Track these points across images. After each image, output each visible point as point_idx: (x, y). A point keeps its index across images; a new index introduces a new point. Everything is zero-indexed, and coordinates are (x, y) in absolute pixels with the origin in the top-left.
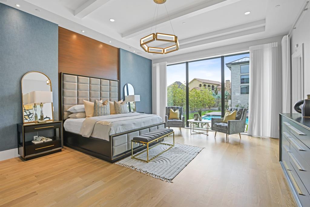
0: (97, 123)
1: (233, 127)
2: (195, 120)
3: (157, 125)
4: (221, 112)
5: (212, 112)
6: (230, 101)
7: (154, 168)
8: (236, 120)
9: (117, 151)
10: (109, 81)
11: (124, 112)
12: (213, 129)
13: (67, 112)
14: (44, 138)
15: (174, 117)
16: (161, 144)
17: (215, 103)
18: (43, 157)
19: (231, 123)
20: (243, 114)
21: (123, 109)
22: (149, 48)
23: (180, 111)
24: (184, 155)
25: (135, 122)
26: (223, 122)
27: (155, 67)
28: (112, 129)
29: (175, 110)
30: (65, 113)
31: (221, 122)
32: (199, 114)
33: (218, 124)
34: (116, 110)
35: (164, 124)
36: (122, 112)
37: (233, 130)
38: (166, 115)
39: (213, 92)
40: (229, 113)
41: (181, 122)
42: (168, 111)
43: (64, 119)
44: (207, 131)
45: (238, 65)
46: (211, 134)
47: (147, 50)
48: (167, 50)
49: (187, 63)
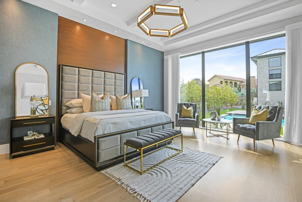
0: (86, 120)
1: (264, 130)
2: (211, 119)
3: (162, 125)
4: (246, 111)
5: (234, 110)
6: (255, 99)
7: (146, 184)
8: (267, 121)
9: (105, 156)
10: (114, 74)
11: (127, 107)
12: (235, 131)
13: (66, 106)
14: (35, 134)
15: (187, 115)
16: (167, 147)
17: (238, 101)
18: (32, 156)
19: (260, 125)
20: (278, 114)
21: (125, 105)
22: (151, 30)
23: (194, 109)
24: (192, 167)
25: (132, 120)
26: (249, 124)
27: (167, 60)
28: (99, 129)
29: (188, 108)
30: (64, 108)
31: (246, 123)
32: (217, 113)
33: (241, 126)
34: (117, 105)
35: (172, 124)
36: (124, 108)
37: (263, 135)
38: (177, 112)
39: (236, 89)
40: (257, 111)
41: (195, 121)
42: (181, 108)
43: (62, 114)
44: (228, 133)
45: (266, 58)
46: (233, 137)
47: (148, 32)
48: (173, 32)
49: (203, 53)
